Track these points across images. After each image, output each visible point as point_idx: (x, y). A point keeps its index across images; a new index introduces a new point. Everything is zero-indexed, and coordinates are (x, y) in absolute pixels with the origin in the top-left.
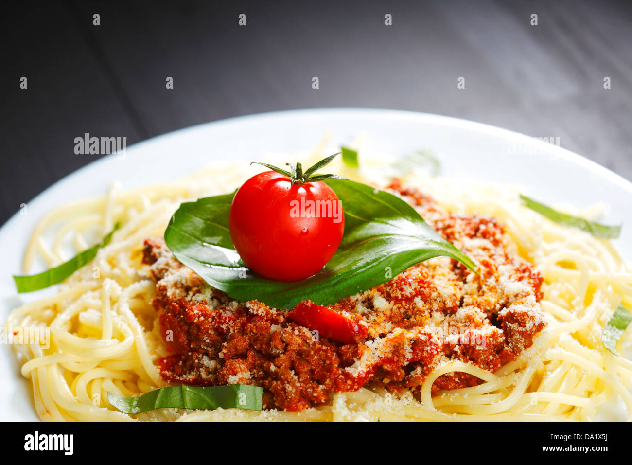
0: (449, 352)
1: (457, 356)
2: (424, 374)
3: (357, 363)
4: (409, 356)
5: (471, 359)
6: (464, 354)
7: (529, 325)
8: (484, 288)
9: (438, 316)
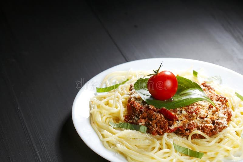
0: (198, 128)
1: (200, 130)
2: (190, 132)
3: (173, 126)
4: (187, 127)
5: (203, 131)
6: (202, 130)
7: (221, 126)
8: (214, 114)
9: (198, 119)
